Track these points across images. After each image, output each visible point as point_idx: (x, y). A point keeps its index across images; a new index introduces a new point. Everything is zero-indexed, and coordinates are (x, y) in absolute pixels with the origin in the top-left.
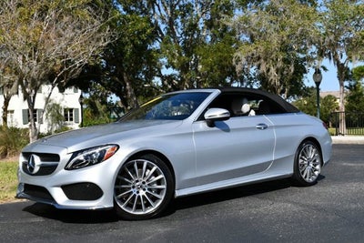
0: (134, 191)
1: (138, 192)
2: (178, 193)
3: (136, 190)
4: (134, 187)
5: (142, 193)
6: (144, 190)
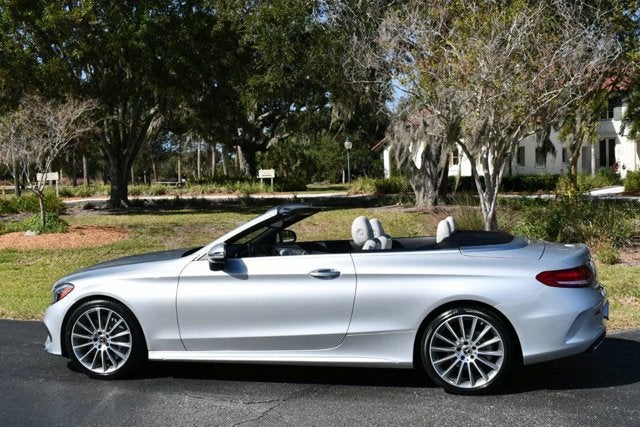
0: (96, 345)
1: (100, 347)
2: (153, 355)
3: (98, 343)
4: (96, 340)
5: (104, 348)
6: (107, 345)
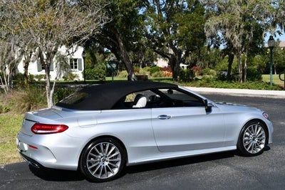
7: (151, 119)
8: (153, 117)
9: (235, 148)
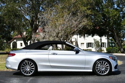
7: (49, 54)
8: (50, 53)
9: (91, 71)
